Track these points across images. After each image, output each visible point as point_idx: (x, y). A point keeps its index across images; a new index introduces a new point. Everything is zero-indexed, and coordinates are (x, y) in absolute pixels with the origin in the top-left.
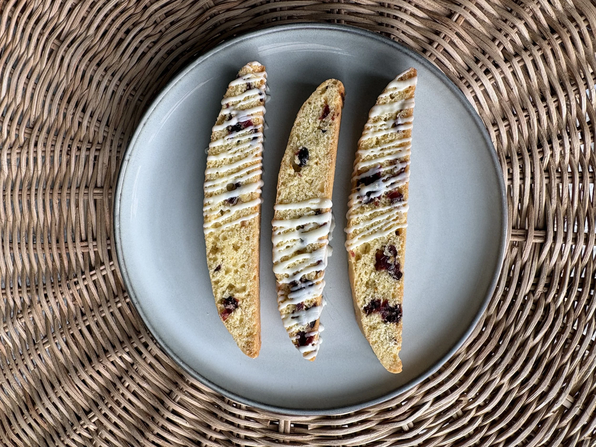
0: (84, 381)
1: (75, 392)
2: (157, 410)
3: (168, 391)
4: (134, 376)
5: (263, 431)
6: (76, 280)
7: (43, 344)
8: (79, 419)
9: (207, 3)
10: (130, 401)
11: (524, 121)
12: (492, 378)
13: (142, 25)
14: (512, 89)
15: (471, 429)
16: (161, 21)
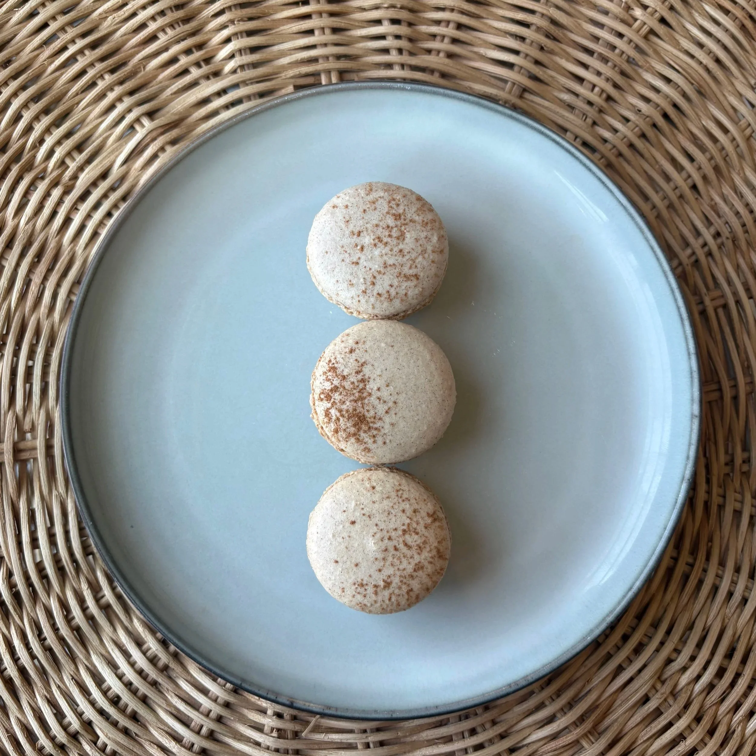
0: (668, 80)
1: (678, 61)
2: (537, 63)
3: (527, 95)
4: (587, 107)
5: (361, 68)
6: (719, 241)
7: (749, 125)
8: (663, 21)
9: (593, 743)
10: (586, 66)
11: (47, 632)
12: (31, 224)
13: (698, 687)
14: (73, 678)
15: (49, 141)
16: (665, 700)
